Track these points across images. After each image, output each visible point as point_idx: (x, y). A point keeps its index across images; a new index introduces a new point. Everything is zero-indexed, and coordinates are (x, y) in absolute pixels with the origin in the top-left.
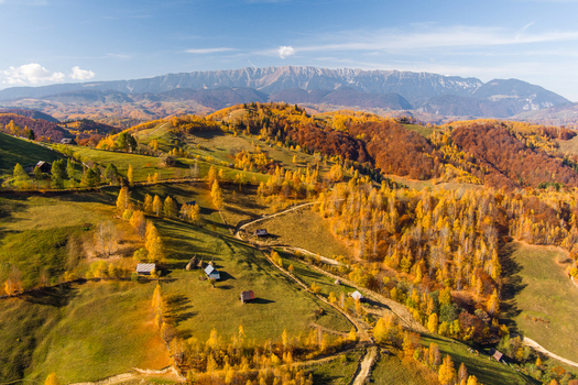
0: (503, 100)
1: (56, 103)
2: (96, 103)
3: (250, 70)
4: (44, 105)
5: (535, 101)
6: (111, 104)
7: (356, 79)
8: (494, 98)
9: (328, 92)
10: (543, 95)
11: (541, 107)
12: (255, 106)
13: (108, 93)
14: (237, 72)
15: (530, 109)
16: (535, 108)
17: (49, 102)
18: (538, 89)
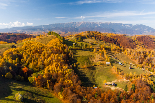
0: (139, 30)
1: (25, 31)
2: (35, 31)
3: (74, 23)
4: (22, 32)
5: (147, 30)
6: (39, 31)
7: (101, 25)
8: (137, 29)
9: (94, 28)
10: (149, 29)
11: (149, 32)
12: (89, 32)
13: (38, 29)
14: (70, 23)
15: (146, 32)
16: (147, 32)
17: (23, 31)
18: (148, 27)
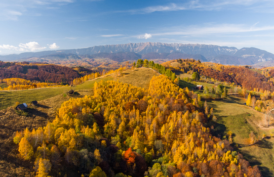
0: (248, 57)
1: (47, 59)
2: (65, 59)
3: (132, 44)
4: (42, 60)
5: (264, 57)
6: (72, 60)
7: (180, 48)
8: (244, 56)
9: (168, 54)
10: (267, 55)
11: (267, 60)
13: (70, 55)
14: (126, 45)
15: (261, 61)
16: (263, 60)
17: (43, 59)
18: (265, 52)
